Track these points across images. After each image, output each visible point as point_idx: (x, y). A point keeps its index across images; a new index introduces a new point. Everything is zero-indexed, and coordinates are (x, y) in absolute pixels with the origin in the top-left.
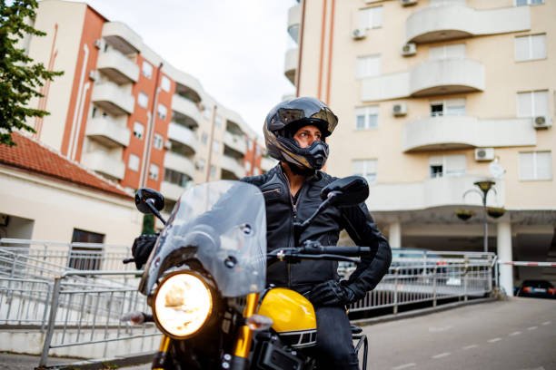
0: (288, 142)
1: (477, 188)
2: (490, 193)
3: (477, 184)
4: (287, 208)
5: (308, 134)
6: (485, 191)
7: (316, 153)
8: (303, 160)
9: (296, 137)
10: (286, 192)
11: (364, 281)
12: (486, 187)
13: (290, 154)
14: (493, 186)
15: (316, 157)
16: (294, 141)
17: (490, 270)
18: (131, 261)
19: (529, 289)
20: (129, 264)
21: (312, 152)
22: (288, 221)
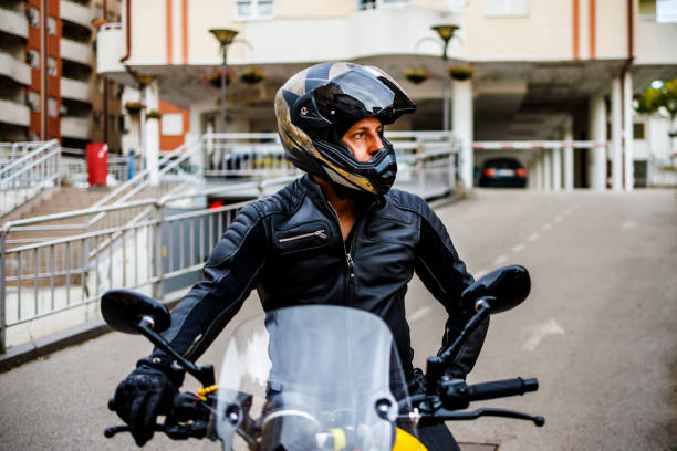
0: (334, 150)
1: (435, 35)
2: (453, 42)
3: (437, 28)
4: (336, 260)
5: (366, 133)
6: (447, 39)
7: (385, 171)
8: (363, 182)
9: (346, 139)
10: (335, 234)
11: (462, 365)
12: (446, 33)
13: (341, 171)
14: (456, 32)
15: (384, 176)
16: (344, 148)
17: (452, 158)
18: (120, 429)
19: (493, 172)
20: (118, 436)
21: (379, 168)
22: (341, 282)
